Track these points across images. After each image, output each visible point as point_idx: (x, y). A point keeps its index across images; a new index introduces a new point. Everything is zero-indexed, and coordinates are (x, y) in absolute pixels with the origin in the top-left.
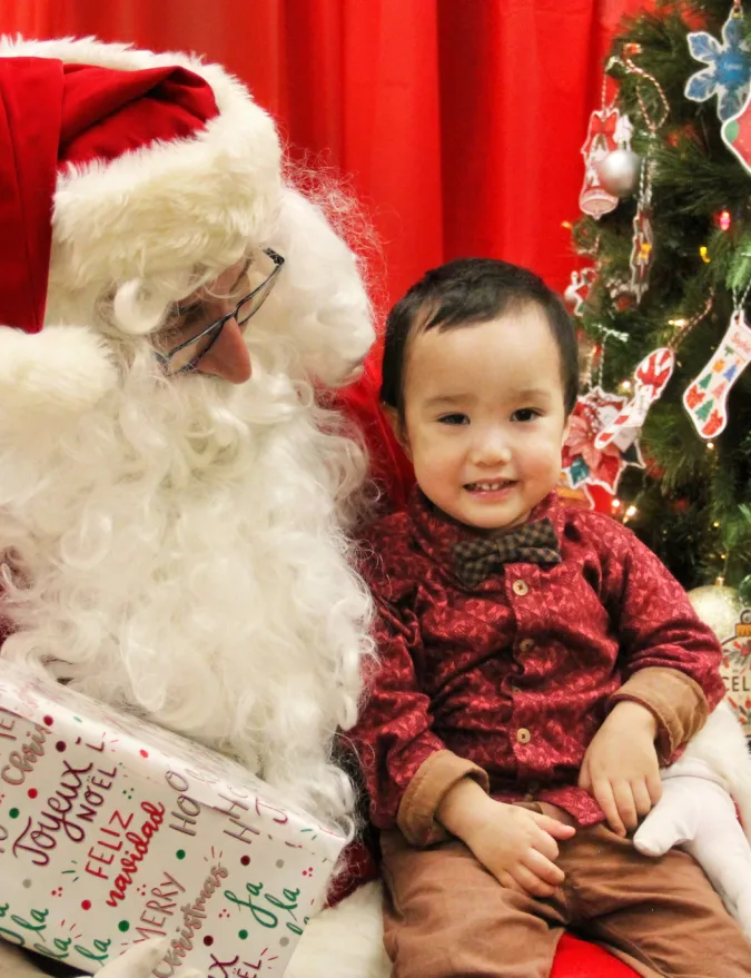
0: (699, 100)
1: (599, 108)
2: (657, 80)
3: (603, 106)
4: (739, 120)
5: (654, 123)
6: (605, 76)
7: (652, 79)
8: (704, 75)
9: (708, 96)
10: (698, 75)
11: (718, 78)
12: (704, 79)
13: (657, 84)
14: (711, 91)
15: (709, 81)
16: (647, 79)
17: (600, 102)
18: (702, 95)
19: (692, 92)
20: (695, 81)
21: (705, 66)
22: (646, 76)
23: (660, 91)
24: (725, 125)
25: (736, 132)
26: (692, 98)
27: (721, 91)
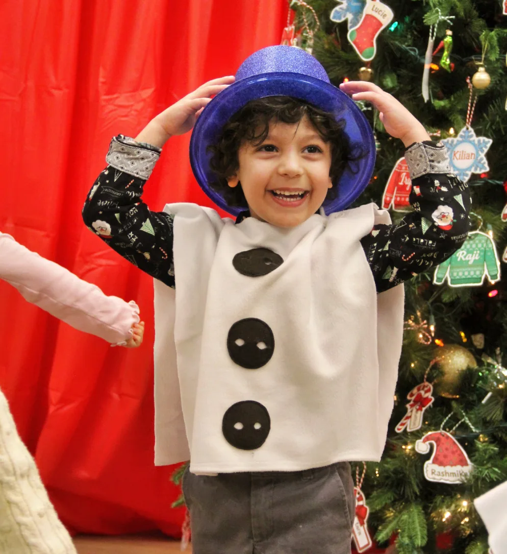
0: (338, 21)
1: (286, 26)
2: (314, 9)
3: (288, 25)
4: (357, 30)
5: (311, 31)
6: (290, 9)
7: (311, 8)
8: (341, 8)
9: (343, 19)
10: (337, 8)
11: (348, 9)
12: (341, 10)
13: (313, 11)
14: (344, 17)
15: (344, 11)
16: (309, 8)
17: (286, 23)
18: (340, 19)
19: (334, 17)
20: (336, 11)
21: (342, 3)
22: (308, 6)
23: (315, 14)
24: (350, 31)
25: (355, 36)
26: (334, 20)
27: (350, 17)
